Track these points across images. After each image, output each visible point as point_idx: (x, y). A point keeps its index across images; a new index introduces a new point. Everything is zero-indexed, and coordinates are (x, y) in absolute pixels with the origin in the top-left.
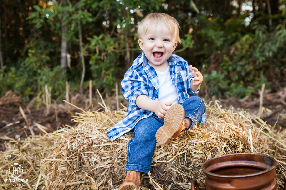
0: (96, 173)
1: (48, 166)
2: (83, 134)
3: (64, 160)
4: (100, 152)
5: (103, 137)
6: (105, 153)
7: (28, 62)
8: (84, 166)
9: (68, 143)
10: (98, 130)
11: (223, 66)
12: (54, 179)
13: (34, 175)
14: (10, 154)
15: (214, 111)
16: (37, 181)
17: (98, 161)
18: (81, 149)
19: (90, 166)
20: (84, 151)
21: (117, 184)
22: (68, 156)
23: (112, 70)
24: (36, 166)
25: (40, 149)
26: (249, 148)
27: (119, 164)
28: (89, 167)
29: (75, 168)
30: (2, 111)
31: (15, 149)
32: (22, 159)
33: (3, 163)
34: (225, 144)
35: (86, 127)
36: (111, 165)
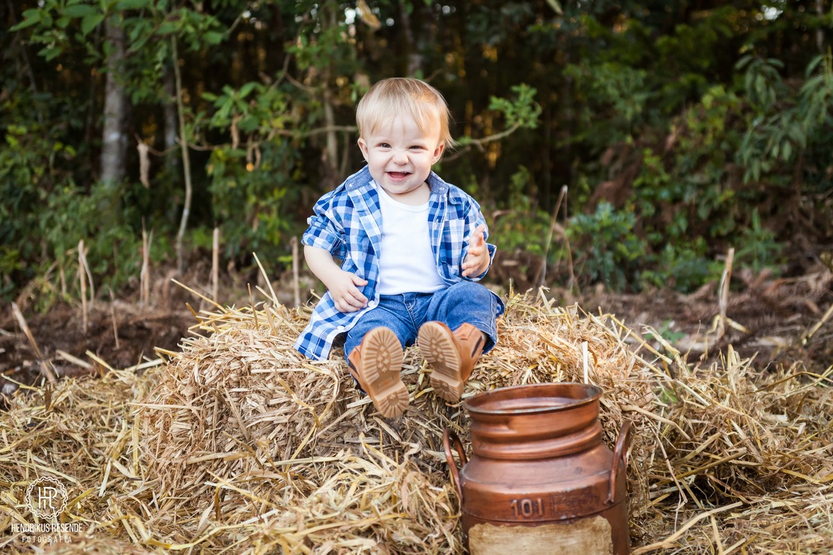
0: (255, 435)
2: (227, 350)
3: (184, 407)
4: (265, 389)
5: (273, 357)
6: (276, 391)
8: (230, 419)
9: (196, 370)
10: (261, 342)
13: (91, 466)
14: (26, 415)
15: (532, 309)
16: (100, 479)
17: (261, 409)
18: (223, 383)
19: (244, 418)
20: (230, 387)
22: (194, 396)
23: (279, 194)
24: (92, 446)
25: (99, 408)
28: (240, 423)
29: (209, 424)
32: (58, 429)
34: (529, 372)
36: (290, 416)
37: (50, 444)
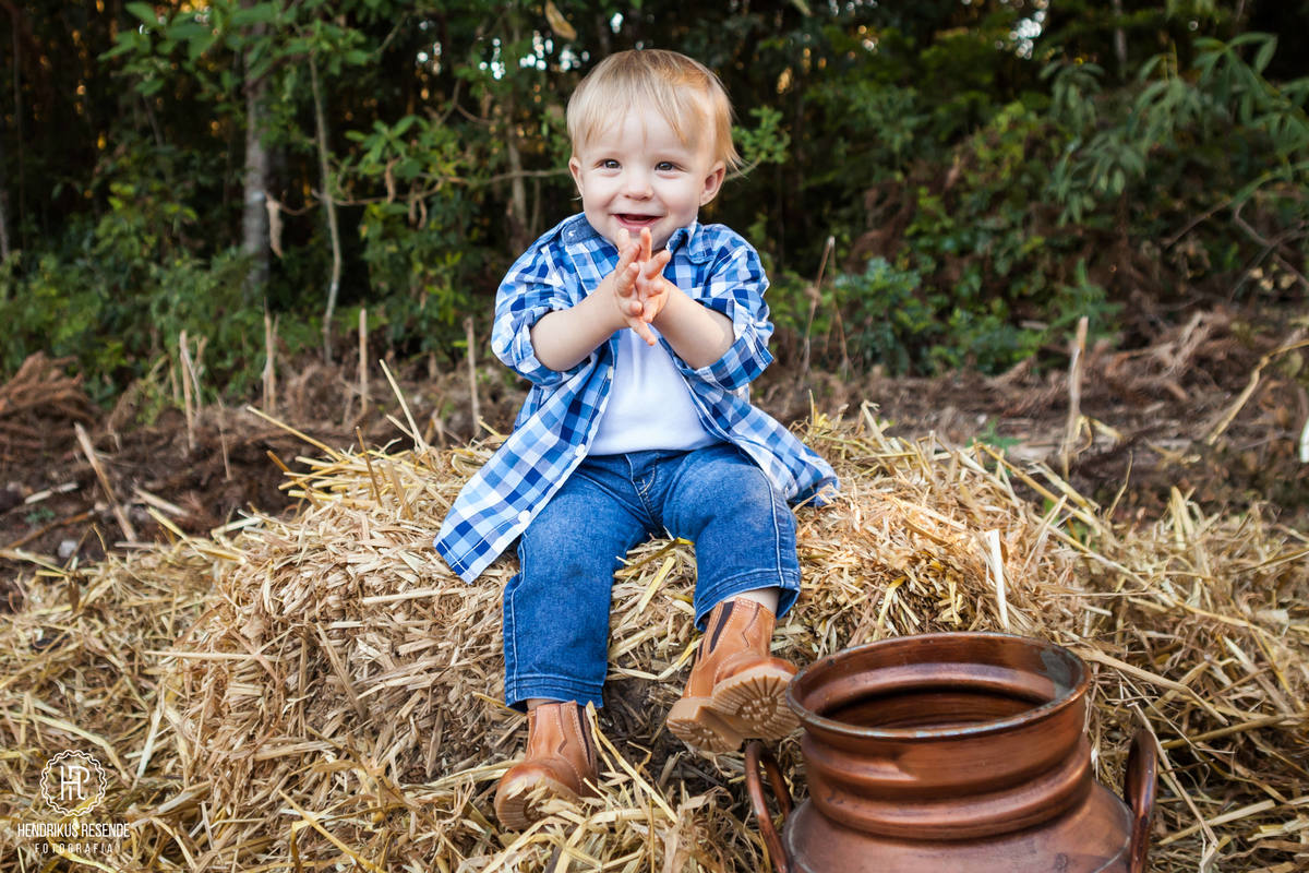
0: (375, 708)
1: (188, 679)
2: (323, 549)
3: (248, 657)
4: (391, 624)
5: (404, 563)
6: (411, 629)
7: (108, 234)
8: (330, 679)
9: (266, 588)
10: (382, 532)
11: (919, 234)
12: (211, 730)
13: (135, 710)
14: (37, 624)
15: (856, 446)
16: (144, 738)
17: (386, 661)
18: (316, 612)
19: (354, 679)
20: (328, 620)
21: (459, 752)
22: (264, 638)
23: (453, 260)
24: (141, 674)
25: (159, 604)
26: (992, 609)
27: (467, 672)
28: (349, 686)
29: (292, 689)
30: (4, 438)
31: (57, 603)
32: (87, 646)
33: (12, 663)
34: (891, 594)
35: (333, 520)
36: (437, 674)
37: (69, 674)
